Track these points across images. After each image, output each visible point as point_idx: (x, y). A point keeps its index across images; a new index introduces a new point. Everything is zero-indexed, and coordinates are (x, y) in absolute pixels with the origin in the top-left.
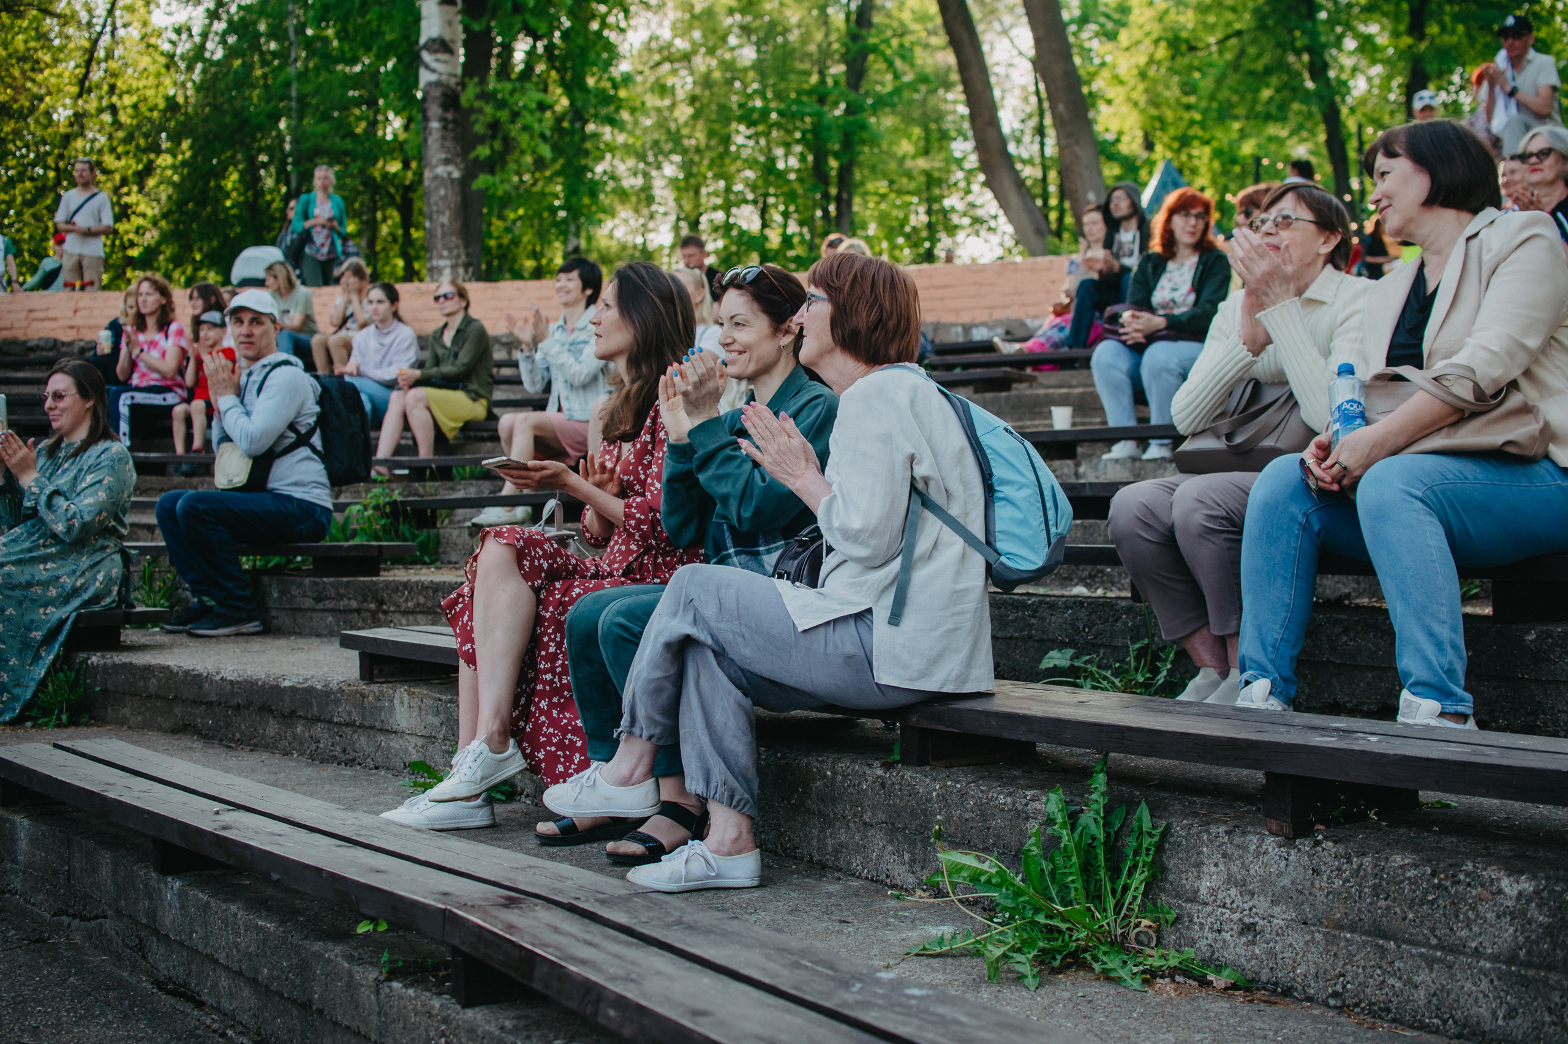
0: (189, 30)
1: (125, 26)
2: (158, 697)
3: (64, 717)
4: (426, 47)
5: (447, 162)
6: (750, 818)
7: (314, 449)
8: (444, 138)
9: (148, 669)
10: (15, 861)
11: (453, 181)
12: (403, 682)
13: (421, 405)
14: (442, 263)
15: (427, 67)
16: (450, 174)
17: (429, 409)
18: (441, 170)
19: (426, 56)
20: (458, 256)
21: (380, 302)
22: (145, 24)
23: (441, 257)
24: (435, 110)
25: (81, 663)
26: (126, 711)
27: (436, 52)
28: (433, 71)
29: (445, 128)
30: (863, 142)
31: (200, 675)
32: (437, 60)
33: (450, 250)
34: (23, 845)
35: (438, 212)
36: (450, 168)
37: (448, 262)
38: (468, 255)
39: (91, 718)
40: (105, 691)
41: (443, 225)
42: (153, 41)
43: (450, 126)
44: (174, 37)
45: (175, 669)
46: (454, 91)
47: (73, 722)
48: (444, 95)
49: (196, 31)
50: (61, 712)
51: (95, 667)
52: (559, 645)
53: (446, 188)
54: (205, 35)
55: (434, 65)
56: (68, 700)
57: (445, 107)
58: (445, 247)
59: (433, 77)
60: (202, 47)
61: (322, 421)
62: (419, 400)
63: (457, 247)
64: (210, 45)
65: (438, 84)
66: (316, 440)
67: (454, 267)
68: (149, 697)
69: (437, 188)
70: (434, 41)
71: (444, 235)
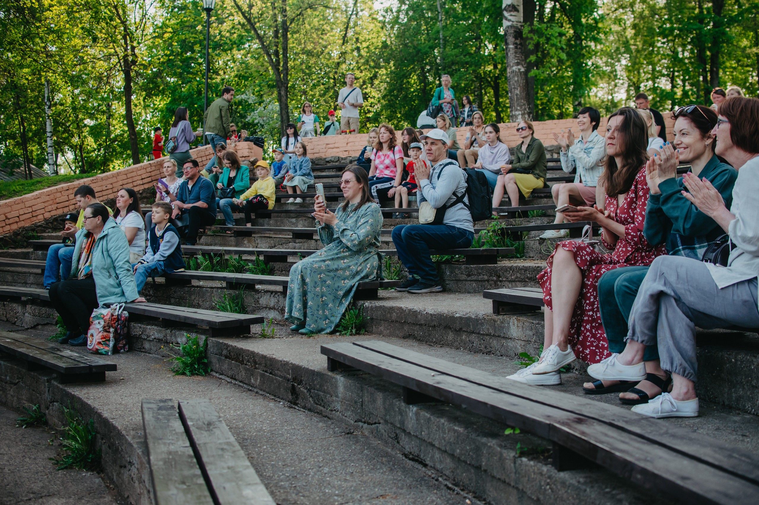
0: (391, 11)
1: (362, 10)
2: (397, 321)
3: (354, 331)
4: (505, 9)
5: (518, 64)
6: (693, 382)
7: (465, 204)
8: (516, 53)
9: (392, 309)
10: (337, 396)
11: (521, 73)
12: (514, 314)
13: (512, 182)
14: (517, 113)
15: (506, 19)
16: (519, 69)
17: (516, 183)
18: (514, 68)
19: (506, 14)
20: (525, 109)
21: (491, 132)
22: (371, 9)
23: (517, 110)
24: (511, 39)
25: (361, 306)
26: (382, 328)
27: (510, 11)
28: (509, 20)
29: (516, 48)
30: (723, 42)
31: (416, 311)
32: (511, 15)
33: (521, 107)
34: (341, 389)
35: (514, 88)
36: (519, 67)
37: (520, 113)
38: (529, 108)
39: (366, 331)
40: (372, 319)
41: (517, 95)
42: (375, 16)
43: (519, 47)
44: (384, 14)
45: (405, 309)
46: (519, 29)
47: (358, 333)
48: (515, 31)
49: (394, 10)
50: (352, 328)
51: (367, 308)
52: (595, 298)
53: (518, 77)
54: (399, 11)
55: (510, 18)
56: (355, 323)
57: (516, 38)
58: (518, 105)
59: (509, 24)
60: (398, 17)
61: (468, 190)
62: (511, 179)
63: (524, 105)
64: (402, 16)
65: (512, 26)
66: (466, 200)
67: (523, 115)
68: (392, 322)
69: (514, 77)
70: (509, 6)
71: (518, 99)
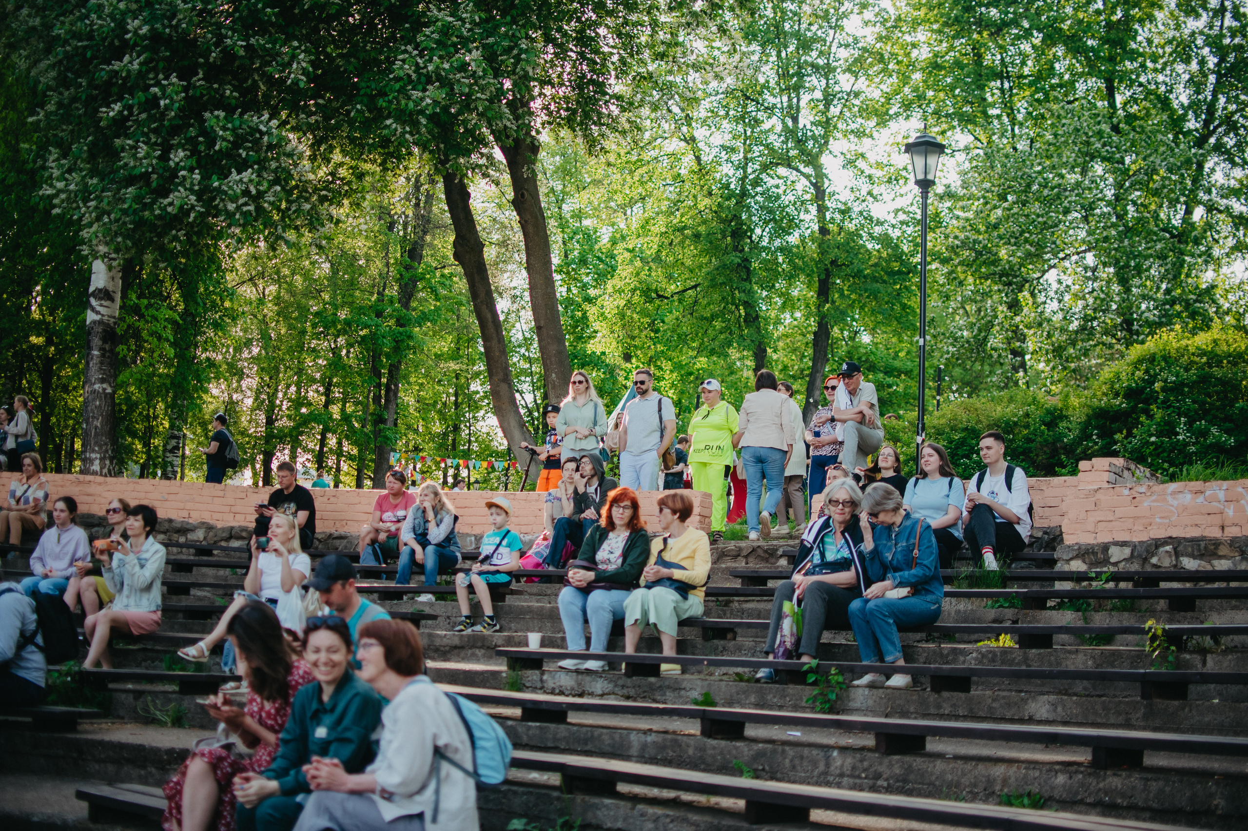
4: (93, 294)
5: (102, 381)
7: (37, 646)
8: (102, 363)
11: (106, 395)
13: (92, 589)
14: (93, 456)
15: (93, 310)
16: (104, 389)
17: (97, 592)
18: (97, 386)
19: (93, 301)
20: (107, 451)
23: (93, 451)
24: (96, 342)
27: (101, 299)
28: (98, 313)
29: (103, 355)
32: (101, 305)
33: (100, 447)
35: (93, 417)
36: (105, 386)
37: (98, 456)
38: (113, 451)
41: (96, 427)
43: (107, 354)
46: (112, 328)
48: (104, 330)
53: (101, 400)
55: (98, 308)
57: (104, 340)
58: (96, 444)
59: (97, 317)
62: (90, 585)
63: (106, 444)
65: (100, 322)
67: (102, 459)
69: (94, 400)
70: (100, 290)
71: (96, 434)
